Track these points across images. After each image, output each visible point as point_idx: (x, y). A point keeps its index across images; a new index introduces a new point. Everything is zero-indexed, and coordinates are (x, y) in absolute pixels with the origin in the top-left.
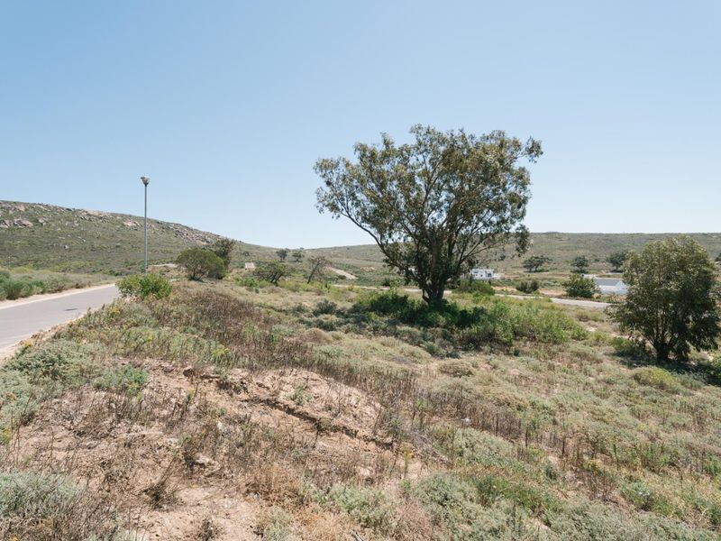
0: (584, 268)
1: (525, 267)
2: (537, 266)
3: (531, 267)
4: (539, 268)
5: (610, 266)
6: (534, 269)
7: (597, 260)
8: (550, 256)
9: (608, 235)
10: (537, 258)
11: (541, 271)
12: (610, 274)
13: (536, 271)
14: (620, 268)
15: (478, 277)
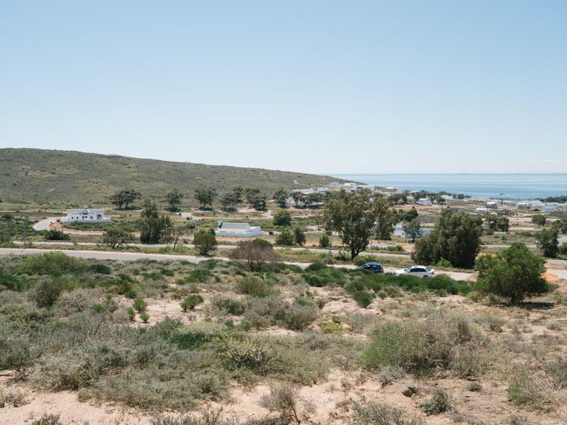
0: (176, 205)
1: (114, 203)
2: (127, 201)
3: (121, 203)
4: (129, 205)
5: (197, 202)
6: (124, 206)
7: (181, 196)
8: (136, 190)
9: (175, 164)
10: (127, 193)
11: (133, 208)
12: (200, 212)
13: (127, 209)
14: (207, 206)
15: (88, 219)
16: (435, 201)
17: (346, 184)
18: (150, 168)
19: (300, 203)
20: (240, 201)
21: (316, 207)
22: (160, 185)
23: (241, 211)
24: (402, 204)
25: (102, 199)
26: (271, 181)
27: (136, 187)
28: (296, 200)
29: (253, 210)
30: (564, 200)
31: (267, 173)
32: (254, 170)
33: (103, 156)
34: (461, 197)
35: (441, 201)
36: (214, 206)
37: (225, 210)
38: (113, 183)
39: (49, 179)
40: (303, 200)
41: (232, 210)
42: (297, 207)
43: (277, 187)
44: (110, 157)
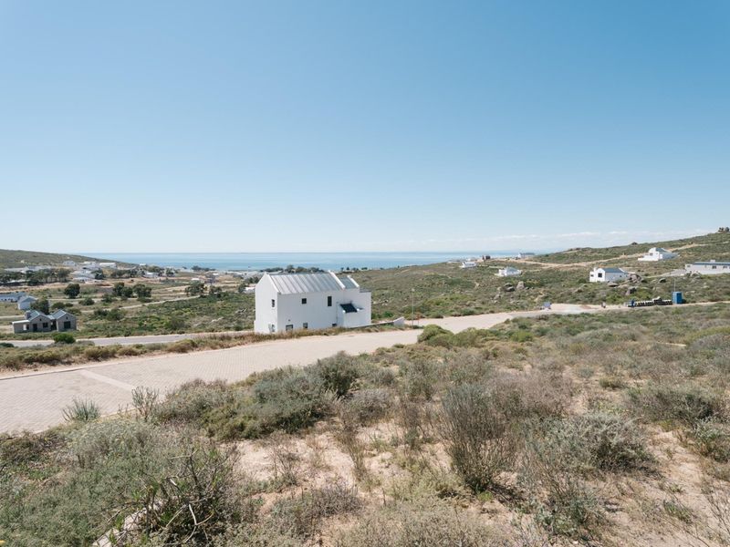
16: (164, 274)
17: (86, 263)
21: (16, 284)
24: (127, 278)
34: (207, 270)
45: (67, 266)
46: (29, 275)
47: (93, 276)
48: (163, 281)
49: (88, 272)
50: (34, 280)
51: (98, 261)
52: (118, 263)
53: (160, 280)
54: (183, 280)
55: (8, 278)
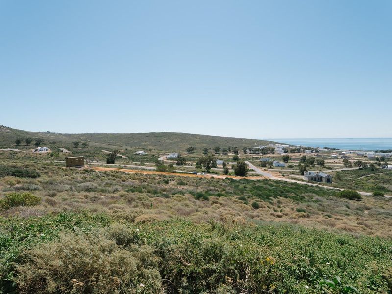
1: (187, 151)
2: (191, 151)
3: (189, 151)
5: (214, 151)
7: (210, 149)
10: (191, 148)
11: (193, 153)
13: (190, 153)
14: (218, 152)
15: (175, 157)
16: (314, 152)
17: (276, 145)
18: (203, 138)
19: (252, 152)
20: (230, 151)
21: (259, 154)
22: (205, 145)
23: (229, 154)
24: (297, 153)
25: (184, 150)
26: (245, 143)
27: (196, 146)
28: (250, 150)
29: (234, 154)
30: (390, 152)
31: (245, 140)
32: (241, 139)
33: (189, 134)
34: (334, 150)
35: (317, 151)
36: (220, 153)
37: (223, 154)
38: (190, 144)
39: (171, 143)
40: (253, 151)
41: (226, 154)
42: (250, 153)
43: (246, 145)
44: (191, 135)
45: (272, 146)
46: (263, 150)
47: (283, 151)
48: (316, 156)
49: (281, 149)
50: (264, 152)
51: (282, 144)
52: (290, 145)
53: (314, 155)
54: (326, 156)
55: (256, 151)
